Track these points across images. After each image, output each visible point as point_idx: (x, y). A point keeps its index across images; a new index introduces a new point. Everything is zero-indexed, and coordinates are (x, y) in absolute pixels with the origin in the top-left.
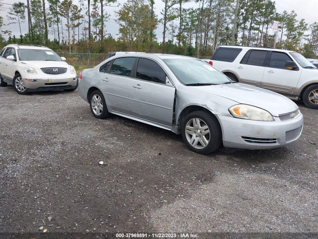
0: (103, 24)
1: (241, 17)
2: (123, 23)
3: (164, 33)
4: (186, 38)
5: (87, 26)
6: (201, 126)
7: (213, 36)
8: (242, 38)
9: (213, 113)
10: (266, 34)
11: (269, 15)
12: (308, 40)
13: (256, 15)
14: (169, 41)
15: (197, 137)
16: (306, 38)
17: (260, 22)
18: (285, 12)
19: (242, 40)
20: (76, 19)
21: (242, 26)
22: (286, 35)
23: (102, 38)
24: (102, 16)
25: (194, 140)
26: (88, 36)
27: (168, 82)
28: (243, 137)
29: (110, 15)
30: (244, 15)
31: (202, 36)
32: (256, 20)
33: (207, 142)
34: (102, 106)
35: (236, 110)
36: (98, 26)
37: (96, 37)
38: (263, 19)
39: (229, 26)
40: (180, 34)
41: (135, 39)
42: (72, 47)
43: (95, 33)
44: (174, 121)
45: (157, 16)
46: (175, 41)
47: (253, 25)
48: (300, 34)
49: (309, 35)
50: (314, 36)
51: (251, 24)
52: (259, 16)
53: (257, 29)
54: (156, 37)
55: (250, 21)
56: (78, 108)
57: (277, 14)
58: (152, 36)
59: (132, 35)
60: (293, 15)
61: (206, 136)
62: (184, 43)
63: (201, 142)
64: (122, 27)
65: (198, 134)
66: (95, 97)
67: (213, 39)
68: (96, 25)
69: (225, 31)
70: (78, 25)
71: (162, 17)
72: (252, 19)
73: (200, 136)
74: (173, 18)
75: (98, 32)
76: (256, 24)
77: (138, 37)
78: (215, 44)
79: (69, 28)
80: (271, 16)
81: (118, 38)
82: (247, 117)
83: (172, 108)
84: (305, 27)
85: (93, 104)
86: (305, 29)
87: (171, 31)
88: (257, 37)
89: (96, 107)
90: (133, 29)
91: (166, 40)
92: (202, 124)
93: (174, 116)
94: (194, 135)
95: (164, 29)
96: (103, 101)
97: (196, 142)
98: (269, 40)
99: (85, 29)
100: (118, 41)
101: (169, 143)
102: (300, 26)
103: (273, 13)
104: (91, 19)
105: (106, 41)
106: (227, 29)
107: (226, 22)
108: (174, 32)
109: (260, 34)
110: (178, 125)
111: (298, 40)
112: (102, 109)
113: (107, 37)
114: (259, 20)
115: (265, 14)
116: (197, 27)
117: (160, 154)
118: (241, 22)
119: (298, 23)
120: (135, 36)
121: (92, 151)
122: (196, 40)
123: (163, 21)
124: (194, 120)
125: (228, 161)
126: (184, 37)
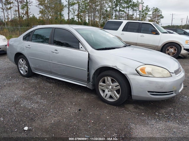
0: (28, 7)
1: (114, 4)
2: (42, 7)
3: (69, 13)
4: (82, 16)
5: (17, 9)
6: (112, 83)
7: (98, 15)
8: (115, 16)
9: (123, 72)
10: (128, 14)
11: (129, 3)
12: (151, 17)
13: (122, 3)
14: (72, 18)
15: (109, 91)
16: (149, 16)
17: (125, 7)
18: (138, 1)
19: (115, 17)
20: (8, 4)
21: (115, 9)
22: (139, 14)
23: (28, 17)
24: (27, 3)
25: (107, 94)
26: (18, 16)
27: (82, 48)
28: (149, 92)
29: (32, 2)
30: (115, 3)
31: (92, 15)
32: (122, 6)
33: (118, 96)
34: (27, 67)
35: (142, 70)
36: (24, 9)
37: (23, 16)
38: (126, 5)
39: (107, 9)
40: (78, 14)
41: (50, 17)
42: (7, 23)
43: (23, 14)
44: (89, 79)
45: (63, 3)
46: (76, 19)
47: (121, 8)
48: (146, 14)
49: (151, 15)
50: (153, 15)
51: (120, 8)
52: (124, 3)
53: (123, 11)
54: (64, 16)
55: (119, 6)
56: (8, 68)
57: (133, 2)
58: (61, 15)
59: (48, 15)
60: (142, 3)
61: (116, 91)
62: (81, 19)
63: (113, 95)
64: (41, 10)
65: (110, 89)
66: (21, 60)
67: (98, 17)
68: (23, 8)
69: (105, 12)
70: (10, 8)
71: (67, 3)
72: (120, 5)
73: (111, 91)
74: (73, 4)
75: (25, 13)
76: (122, 8)
77: (52, 16)
78: (100, 20)
79: (3, 10)
80: (130, 3)
81: (39, 17)
82: (152, 75)
83: (86, 69)
84: (149, 10)
85: (19, 66)
86: (149, 11)
87: (73, 12)
88: (123, 16)
89: (23, 68)
90: (48, 11)
91: (70, 18)
92: (113, 81)
93: (89, 75)
94: (106, 91)
95: (69, 11)
96: (28, 64)
97: (108, 95)
98: (130, 17)
99: (16, 11)
100: (39, 19)
101: (85, 97)
102: (146, 9)
103: (131, 2)
104: (19, 4)
105: (31, 19)
106: (106, 11)
107: (105, 7)
108: (74, 13)
109: (125, 14)
110: (92, 82)
111: (145, 17)
112: (27, 70)
113: (31, 16)
114: (124, 6)
115: (127, 2)
116: (89, 10)
117: (80, 110)
118: (114, 7)
119: (145, 7)
120: (50, 15)
121: (17, 114)
122: (89, 18)
123: (68, 6)
124: (106, 78)
125: (136, 110)
126: (81, 16)
